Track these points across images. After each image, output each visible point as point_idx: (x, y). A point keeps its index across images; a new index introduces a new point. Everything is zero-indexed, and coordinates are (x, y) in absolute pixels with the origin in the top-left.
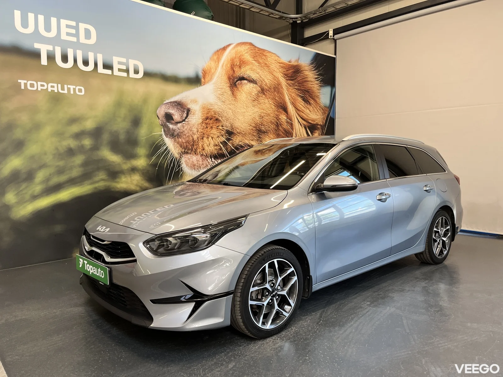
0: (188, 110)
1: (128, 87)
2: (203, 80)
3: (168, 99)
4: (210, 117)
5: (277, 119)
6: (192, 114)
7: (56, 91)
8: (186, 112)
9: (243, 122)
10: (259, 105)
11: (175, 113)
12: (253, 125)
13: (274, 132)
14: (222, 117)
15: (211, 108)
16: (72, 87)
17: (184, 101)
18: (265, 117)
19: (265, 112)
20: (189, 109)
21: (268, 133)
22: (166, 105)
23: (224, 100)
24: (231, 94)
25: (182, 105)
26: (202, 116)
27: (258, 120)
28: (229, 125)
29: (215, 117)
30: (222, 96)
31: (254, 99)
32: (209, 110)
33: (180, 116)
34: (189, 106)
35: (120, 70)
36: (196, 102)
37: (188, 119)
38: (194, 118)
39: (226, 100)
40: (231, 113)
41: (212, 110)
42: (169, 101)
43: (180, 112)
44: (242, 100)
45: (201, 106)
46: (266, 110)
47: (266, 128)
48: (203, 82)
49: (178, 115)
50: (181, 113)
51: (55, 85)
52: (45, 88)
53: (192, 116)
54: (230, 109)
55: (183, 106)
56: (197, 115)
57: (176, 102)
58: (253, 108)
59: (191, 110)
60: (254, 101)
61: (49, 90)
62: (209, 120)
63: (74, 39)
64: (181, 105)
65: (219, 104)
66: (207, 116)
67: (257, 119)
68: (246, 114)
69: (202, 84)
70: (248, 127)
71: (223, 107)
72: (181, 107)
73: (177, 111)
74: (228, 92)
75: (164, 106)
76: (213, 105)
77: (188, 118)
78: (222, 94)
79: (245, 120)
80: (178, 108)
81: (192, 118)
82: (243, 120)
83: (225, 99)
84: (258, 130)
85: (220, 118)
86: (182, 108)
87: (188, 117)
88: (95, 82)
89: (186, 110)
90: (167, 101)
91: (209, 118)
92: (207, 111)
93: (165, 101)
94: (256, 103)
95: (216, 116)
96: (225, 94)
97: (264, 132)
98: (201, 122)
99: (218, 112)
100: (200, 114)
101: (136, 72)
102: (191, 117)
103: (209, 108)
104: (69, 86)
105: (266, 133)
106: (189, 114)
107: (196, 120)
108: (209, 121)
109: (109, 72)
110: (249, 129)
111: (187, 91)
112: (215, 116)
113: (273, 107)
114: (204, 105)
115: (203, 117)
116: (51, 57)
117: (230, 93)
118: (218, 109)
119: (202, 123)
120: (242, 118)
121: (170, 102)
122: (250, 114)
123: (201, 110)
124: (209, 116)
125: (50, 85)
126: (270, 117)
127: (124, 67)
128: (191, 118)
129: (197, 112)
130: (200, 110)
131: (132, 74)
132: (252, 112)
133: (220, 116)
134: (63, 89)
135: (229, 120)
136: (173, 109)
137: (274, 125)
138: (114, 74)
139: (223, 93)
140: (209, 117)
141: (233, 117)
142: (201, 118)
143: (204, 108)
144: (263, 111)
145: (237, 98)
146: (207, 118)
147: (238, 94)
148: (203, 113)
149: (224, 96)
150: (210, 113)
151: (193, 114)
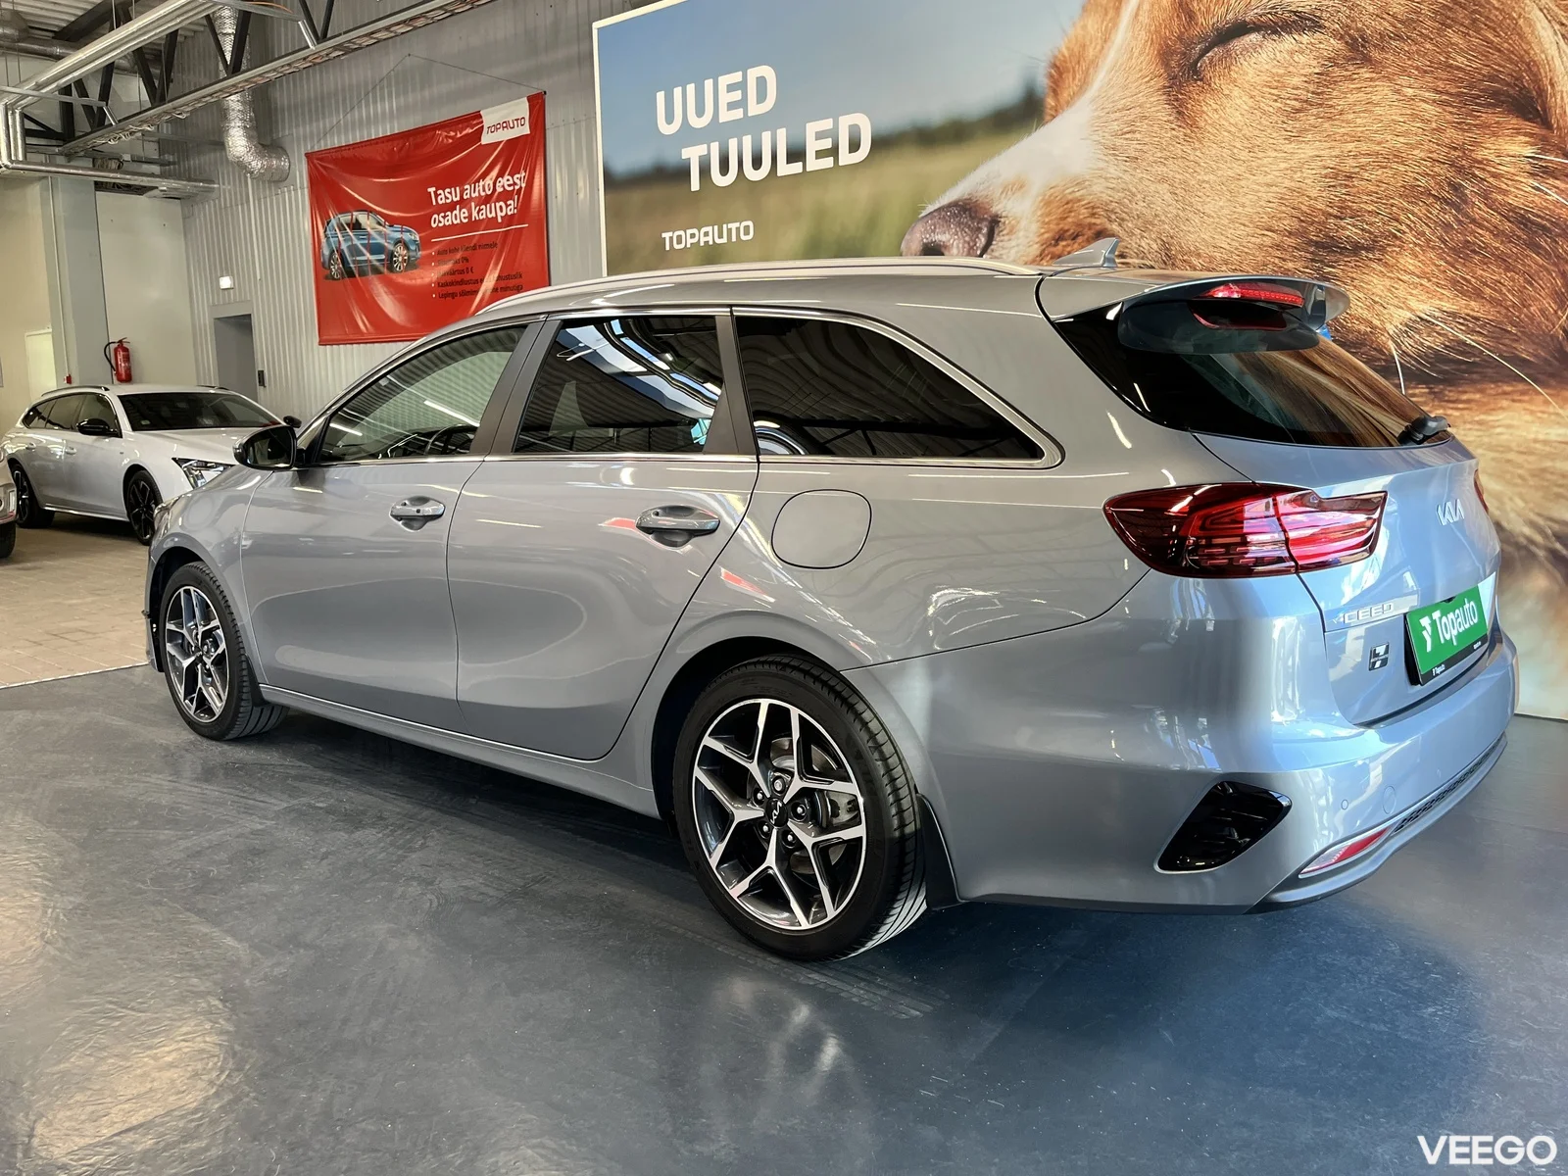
0: (994, 223)
1: (835, 194)
2: (1050, 101)
3: (931, 202)
4: (1072, 231)
5: (1460, 170)
6: (1004, 233)
7: (711, 243)
8: (985, 231)
9: (1226, 222)
10: (1326, 125)
11: (951, 242)
12: (1288, 224)
13: (1428, 241)
14: (1123, 220)
15: (1078, 194)
16: (733, 226)
17: (981, 195)
18: (1366, 175)
19: (1364, 147)
20: (997, 216)
21: (1383, 250)
22: (925, 220)
23: (1136, 150)
24: (1171, 118)
25: (974, 209)
26: (1043, 231)
27: (1316, 199)
28: (1155, 246)
29: (1090, 226)
30: (1128, 136)
31: (1297, 105)
32: (1070, 206)
33: (966, 245)
34: (994, 210)
35: (820, 154)
36: (1021, 187)
37: (992, 251)
38: (1013, 243)
39: (1145, 148)
40: (1168, 197)
41: (1079, 201)
42: (937, 206)
43: (968, 235)
44: (1226, 124)
45: (1040, 198)
46: (1378, 138)
47: (1371, 224)
48: (1052, 107)
49: (961, 246)
50: (971, 238)
51: (709, 229)
52: (695, 240)
53: (1006, 238)
54: (1163, 180)
55: (976, 212)
56: (1021, 234)
57: (955, 204)
58: (1293, 145)
59: (1002, 220)
60: (1298, 111)
61: (702, 244)
62: (1069, 242)
63: (738, 114)
64: (970, 210)
65: (1113, 171)
66: (1061, 229)
67: (1314, 193)
68: (1242, 183)
69: (1048, 118)
70: (1253, 240)
71: (1127, 177)
72: (970, 216)
73: (957, 234)
74: (1158, 111)
75: (920, 227)
76: (1087, 183)
77: (992, 247)
78: (1125, 130)
79: (1240, 210)
80: (959, 224)
81: (1006, 244)
82: (1226, 211)
83: (1139, 147)
84: (1317, 244)
85: (1115, 227)
86: (972, 218)
87: (991, 244)
88: (772, 202)
89: (985, 223)
90: (931, 208)
91: (1068, 234)
92: (1062, 209)
93: (924, 208)
94: (1309, 119)
95: (1098, 221)
96: (1144, 126)
97: (1357, 248)
98: (1038, 252)
99: (1107, 204)
100: (1034, 227)
101: (854, 146)
102: (1000, 244)
103: (1070, 197)
104: (730, 225)
105: (1368, 249)
106: (996, 232)
107: (1017, 252)
108: (1068, 245)
109: (797, 168)
110: (1260, 247)
111: (992, 156)
112: (1093, 221)
113: (1431, 110)
114: (1052, 190)
115: (1046, 236)
116: (705, 171)
117: (1162, 112)
118: (1109, 192)
119: (1038, 259)
120: (1221, 204)
121: (939, 210)
122: (1269, 179)
123: (1039, 213)
124: (1066, 228)
125: (704, 230)
126: (1402, 168)
127: (827, 144)
128: (1003, 248)
129: (1023, 223)
130: (1034, 212)
131: (846, 158)
132: (1283, 165)
133: (1113, 217)
134: (721, 236)
135: (1154, 225)
136: (945, 228)
137: (1431, 200)
138: (808, 170)
139: (1131, 123)
140: (1068, 231)
141: (1175, 211)
142: (1037, 240)
143: (1048, 203)
144: (1351, 146)
145: (1202, 124)
146: (1059, 237)
147: (1205, 108)
148: (1047, 220)
149: (1138, 136)
150: (1073, 214)
151: (1011, 232)
